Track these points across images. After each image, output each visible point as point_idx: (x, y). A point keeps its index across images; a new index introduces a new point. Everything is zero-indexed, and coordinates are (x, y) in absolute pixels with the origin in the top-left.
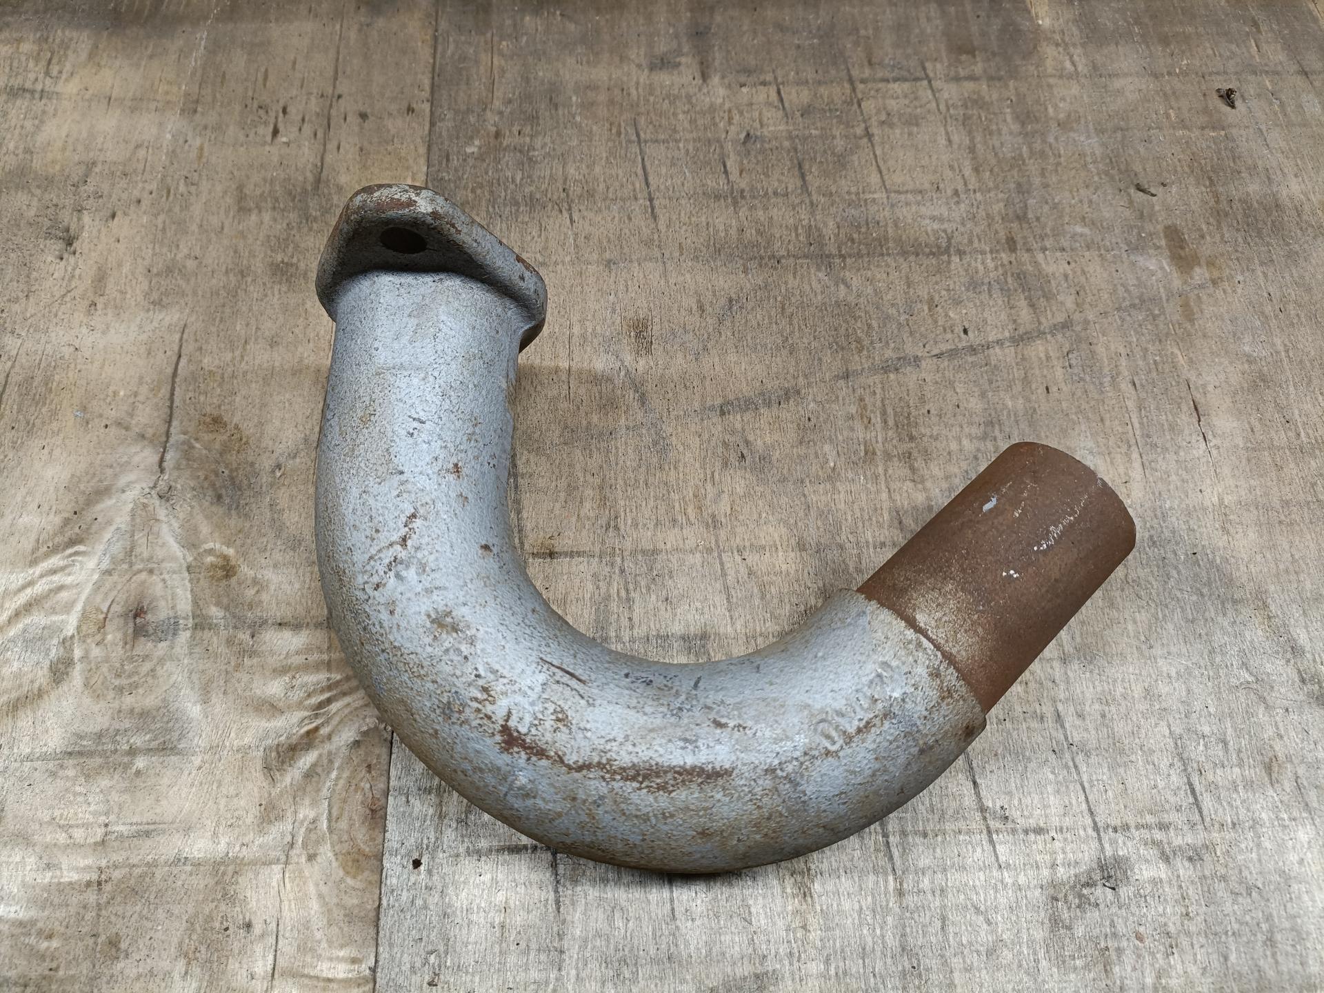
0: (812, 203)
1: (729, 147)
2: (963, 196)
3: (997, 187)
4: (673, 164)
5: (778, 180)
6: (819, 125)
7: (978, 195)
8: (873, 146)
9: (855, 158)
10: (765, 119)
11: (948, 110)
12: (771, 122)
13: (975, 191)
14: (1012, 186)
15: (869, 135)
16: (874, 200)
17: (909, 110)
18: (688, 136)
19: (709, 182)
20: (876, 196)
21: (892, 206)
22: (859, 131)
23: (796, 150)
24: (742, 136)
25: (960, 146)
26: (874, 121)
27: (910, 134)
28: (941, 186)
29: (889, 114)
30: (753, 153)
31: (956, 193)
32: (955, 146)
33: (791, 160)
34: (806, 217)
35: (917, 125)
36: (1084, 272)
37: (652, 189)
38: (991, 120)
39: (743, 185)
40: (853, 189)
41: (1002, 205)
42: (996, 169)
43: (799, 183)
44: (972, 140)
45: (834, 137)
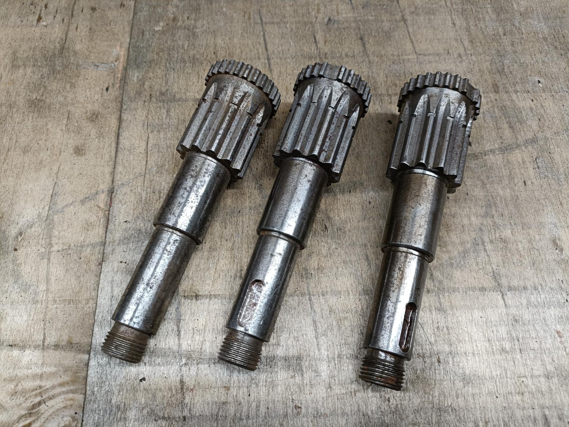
0: (370, 62)
1: (318, 26)
2: (464, 58)
3: (485, 52)
4: (282, 37)
5: (348, 47)
6: (373, 13)
7: (473, 57)
8: (407, 26)
9: (396, 33)
10: (340, 10)
11: (452, 6)
12: (344, 11)
13: (471, 55)
14: (494, 52)
15: (404, 20)
16: (409, 59)
17: (429, 5)
18: (292, 20)
19: (305, 49)
20: (410, 57)
21: (420, 63)
22: (398, 17)
23: (359, 28)
24: (326, 20)
25: (460, 27)
26: (407, 12)
27: (429, 19)
28: (450, 51)
29: (416, 8)
30: (333, 31)
31: (460, 56)
32: (458, 27)
33: (356, 35)
34: (367, 70)
35: (434, 14)
36: (542, 106)
37: (269, 52)
38: (478, 12)
39: (326, 50)
40: (396, 53)
41: (488, 63)
42: (483, 42)
43: (361, 49)
44: (468, 24)
45: (383, 21)
